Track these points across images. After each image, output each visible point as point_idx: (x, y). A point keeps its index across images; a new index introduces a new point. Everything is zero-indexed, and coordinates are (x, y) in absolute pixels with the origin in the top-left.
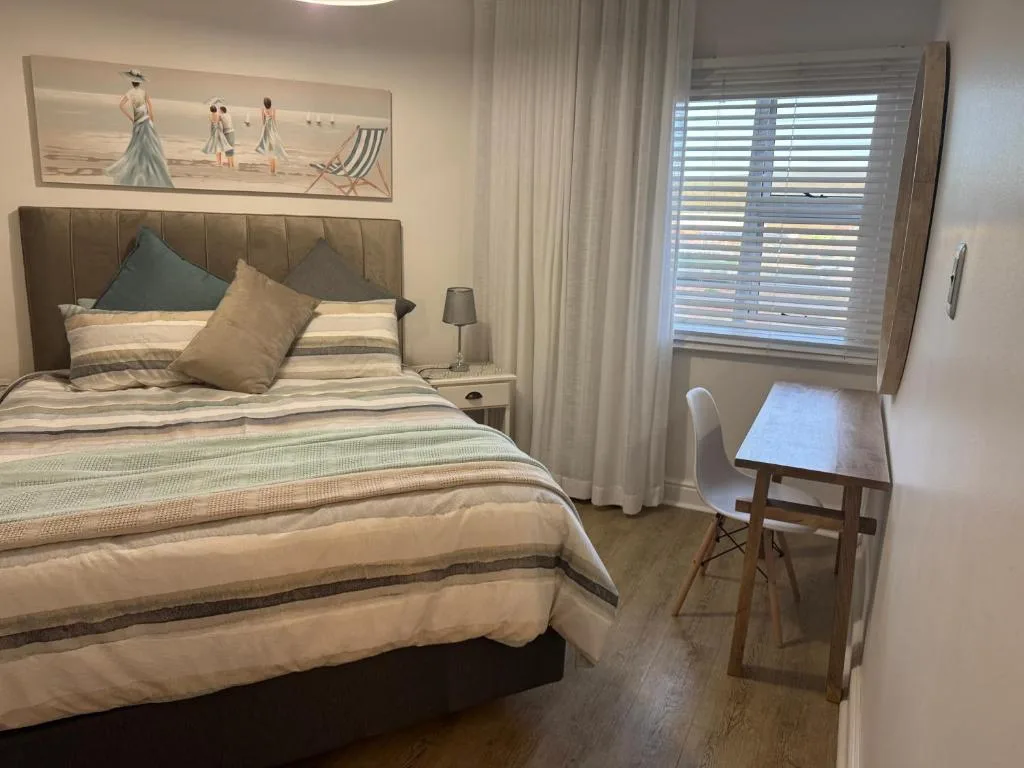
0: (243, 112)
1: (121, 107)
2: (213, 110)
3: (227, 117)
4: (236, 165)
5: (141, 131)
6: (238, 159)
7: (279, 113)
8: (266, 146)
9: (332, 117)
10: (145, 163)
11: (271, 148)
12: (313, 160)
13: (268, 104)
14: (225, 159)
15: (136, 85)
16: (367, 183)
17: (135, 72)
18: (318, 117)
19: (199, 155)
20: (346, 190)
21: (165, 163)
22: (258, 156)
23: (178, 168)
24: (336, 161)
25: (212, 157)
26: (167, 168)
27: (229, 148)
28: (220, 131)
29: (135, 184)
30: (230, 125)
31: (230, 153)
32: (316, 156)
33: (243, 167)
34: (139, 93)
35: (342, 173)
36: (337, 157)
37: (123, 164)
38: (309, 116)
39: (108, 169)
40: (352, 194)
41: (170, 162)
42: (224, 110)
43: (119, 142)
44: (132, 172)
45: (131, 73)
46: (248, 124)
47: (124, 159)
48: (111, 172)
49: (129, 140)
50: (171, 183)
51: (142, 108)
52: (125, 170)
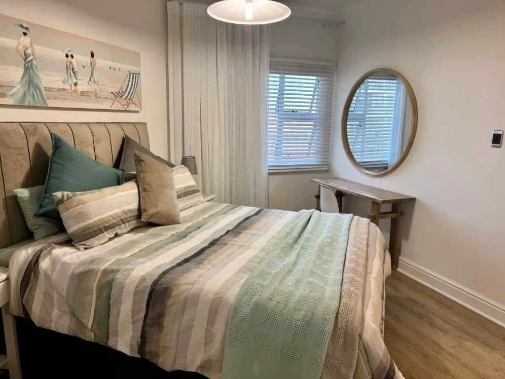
0: (81, 59)
1: (16, 48)
2: (67, 56)
3: (73, 60)
4: (79, 92)
5: (29, 68)
6: (80, 88)
7: (98, 61)
8: (92, 80)
9: (119, 65)
10: (31, 89)
11: (94, 82)
12: (113, 90)
13: (92, 55)
14: (73, 88)
15: (25, 34)
16: (133, 103)
17: (25, 25)
18: (114, 65)
19: (60, 85)
20: (125, 107)
21: (43, 89)
22: (89, 87)
23: (50, 93)
24: (121, 91)
25: (67, 87)
26: (44, 93)
27: (75, 81)
28: (71, 70)
29: (26, 104)
30: (75, 66)
31: (76, 84)
32: (113, 87)
33: (82, 93)
34: (26, 40)
35: (124, 97)
36: (122, 88)
37: (19, 89)
38: (110, 64)
39: (11, 93)
40: (128, 109)
41: (46, 89)
42: (72, 56)
43: (15, 74)
44: (24, 95)
45: (22, 26)
46: (84, 67)
47: (19, 86)
48: (12, 95)
49: (22, 73)
50: (45, 103)
51: (29, 51)
52: (20, 94)
